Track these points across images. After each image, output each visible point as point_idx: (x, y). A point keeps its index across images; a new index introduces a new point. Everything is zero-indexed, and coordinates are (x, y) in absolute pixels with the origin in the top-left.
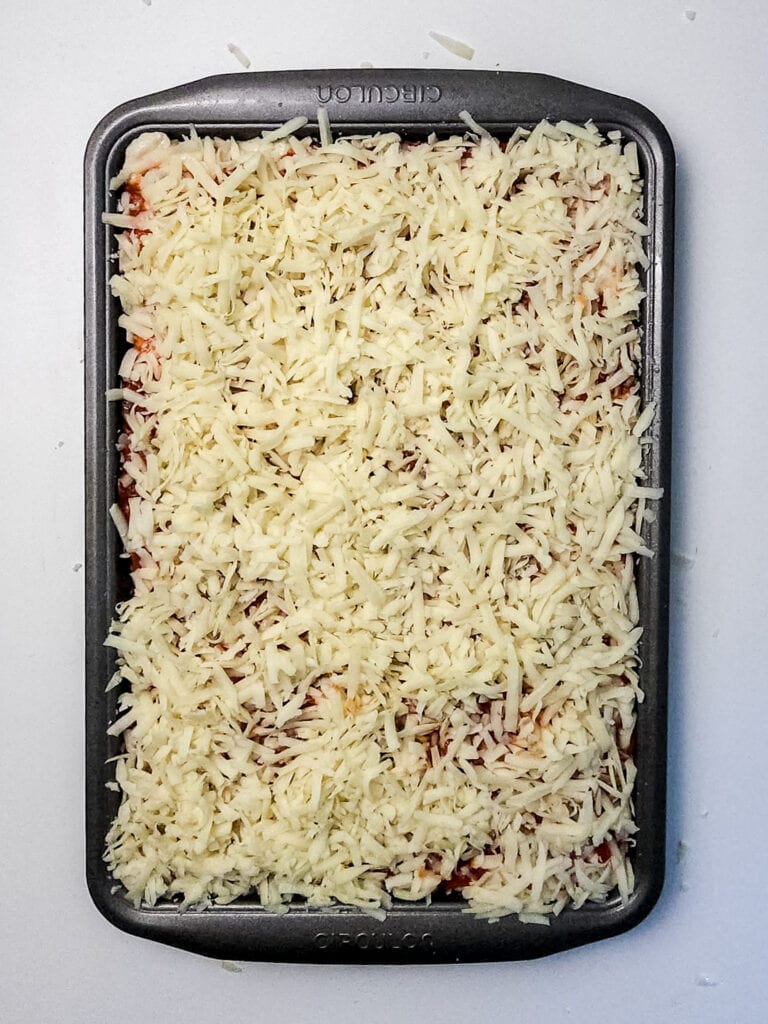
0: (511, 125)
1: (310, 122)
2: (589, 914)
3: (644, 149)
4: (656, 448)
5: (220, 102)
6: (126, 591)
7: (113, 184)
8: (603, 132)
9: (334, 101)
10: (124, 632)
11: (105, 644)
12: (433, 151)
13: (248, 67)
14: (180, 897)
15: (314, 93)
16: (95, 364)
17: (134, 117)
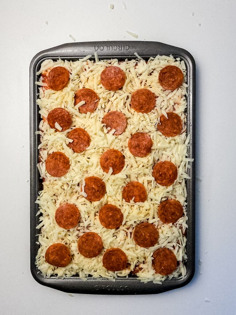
0: (149, 56)
1: (92, 56)
2: (173, 281)
3: (187, 63)
4: (191, 147)
5: (67, 51)
6: (41, 188)
7: (38, 73)
8: (175, 58)
9: (99, 50)
10: (41, 199)
11: (36, 202)
12: (127, 63)
13: (75, 41)
14: (57, 275)
15: (93, 48)
16: (33, 124)
17: (43, 55)
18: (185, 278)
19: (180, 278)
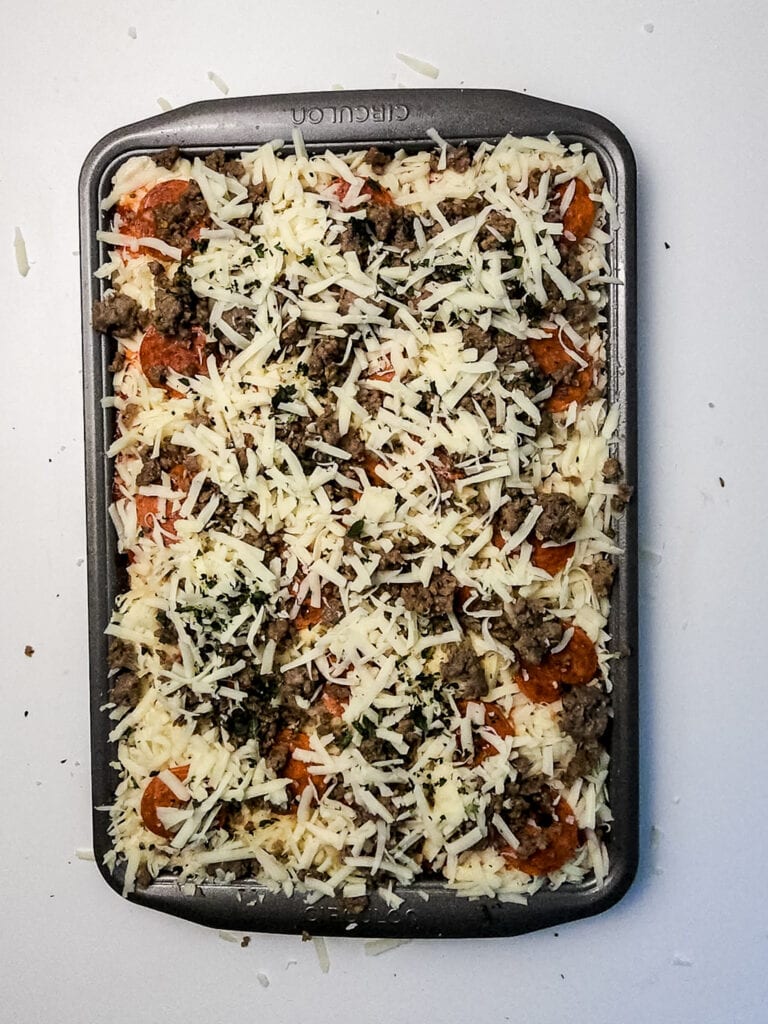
0: (476, 140)
1: (286, 143)
2: (566, 895)
3: (605, 159)
4: (623, 448)
5: (202, 127)
6: (124, 585)
7: (105, 204)
8: (566, 143)
10: (123, 622)
11: (106, 632)
12: (403, 165)
13: (226, 93)
14: (179, 870)
15: (289, 114)
16: (92, 374)
17: (122, 144)
18: (606, 884)
19: (588, 884)
